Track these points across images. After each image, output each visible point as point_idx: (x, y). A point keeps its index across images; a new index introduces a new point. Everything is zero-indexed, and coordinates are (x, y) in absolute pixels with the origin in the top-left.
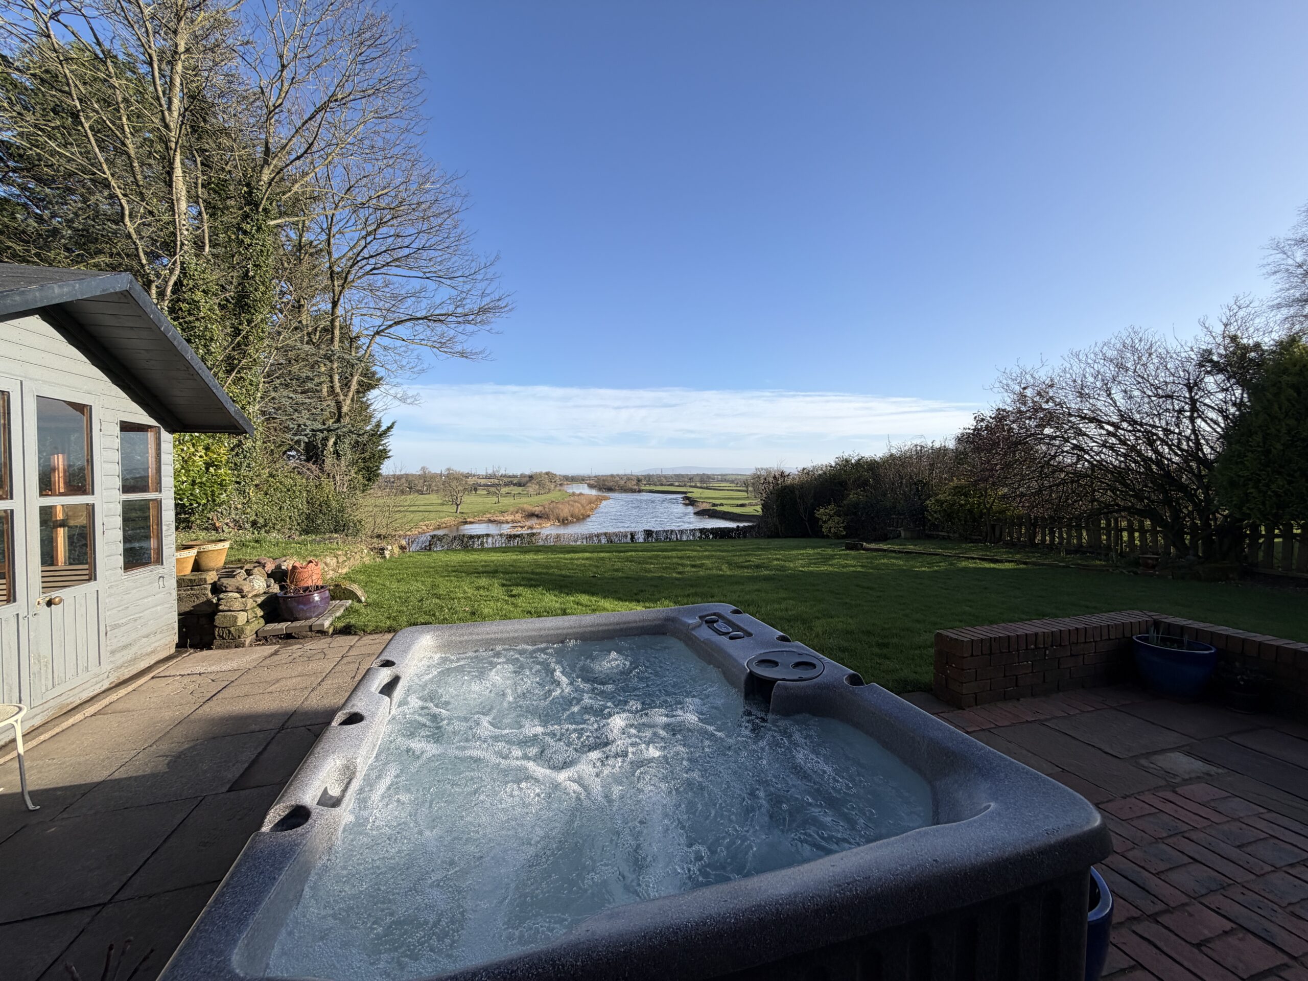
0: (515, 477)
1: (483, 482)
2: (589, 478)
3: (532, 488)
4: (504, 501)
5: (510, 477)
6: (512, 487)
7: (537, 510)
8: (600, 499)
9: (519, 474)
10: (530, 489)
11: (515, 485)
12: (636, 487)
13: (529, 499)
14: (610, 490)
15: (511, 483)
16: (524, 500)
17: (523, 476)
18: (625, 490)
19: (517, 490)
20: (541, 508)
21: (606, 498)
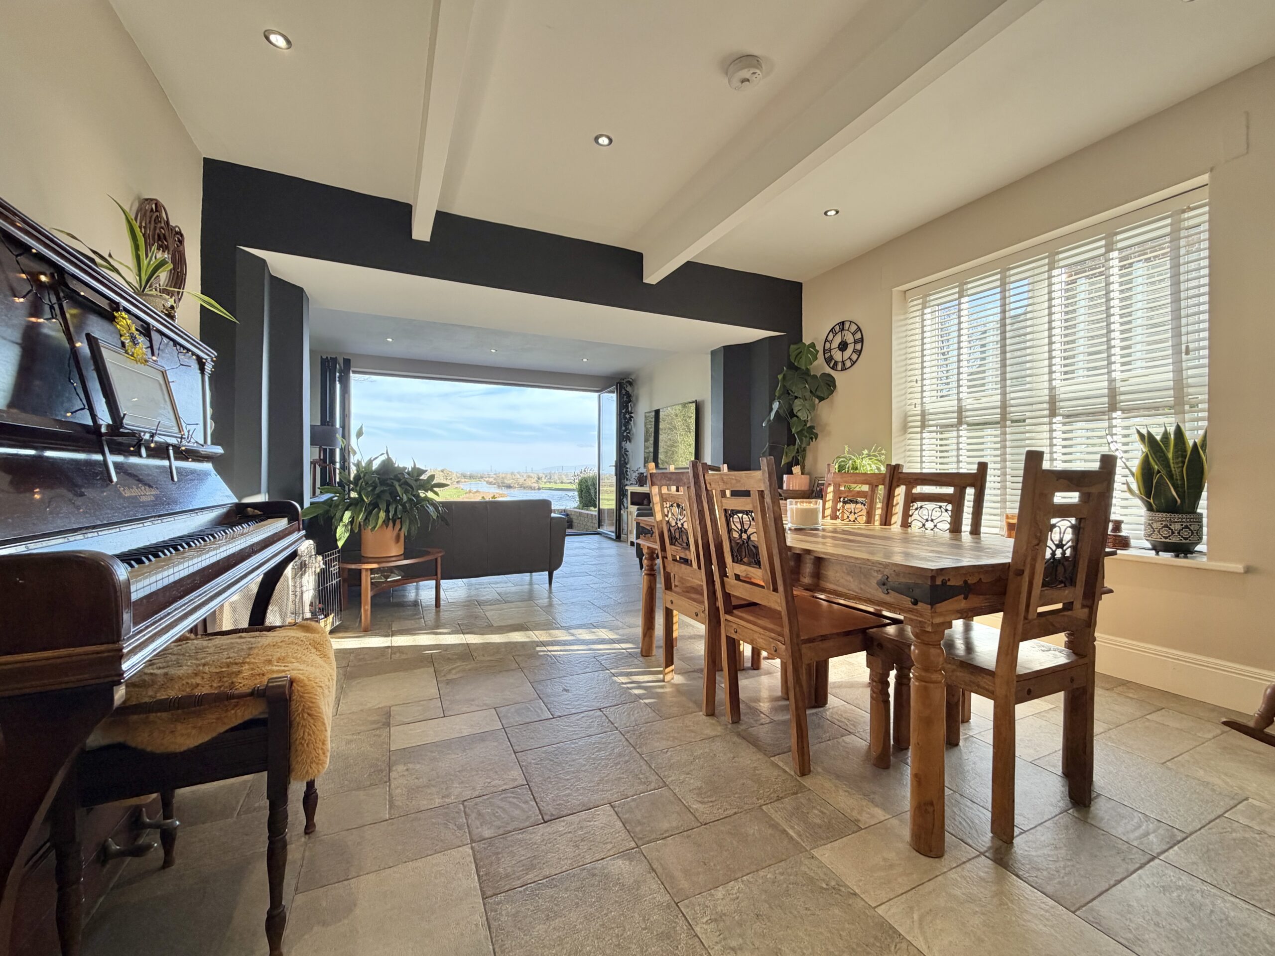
12: (536, 485)
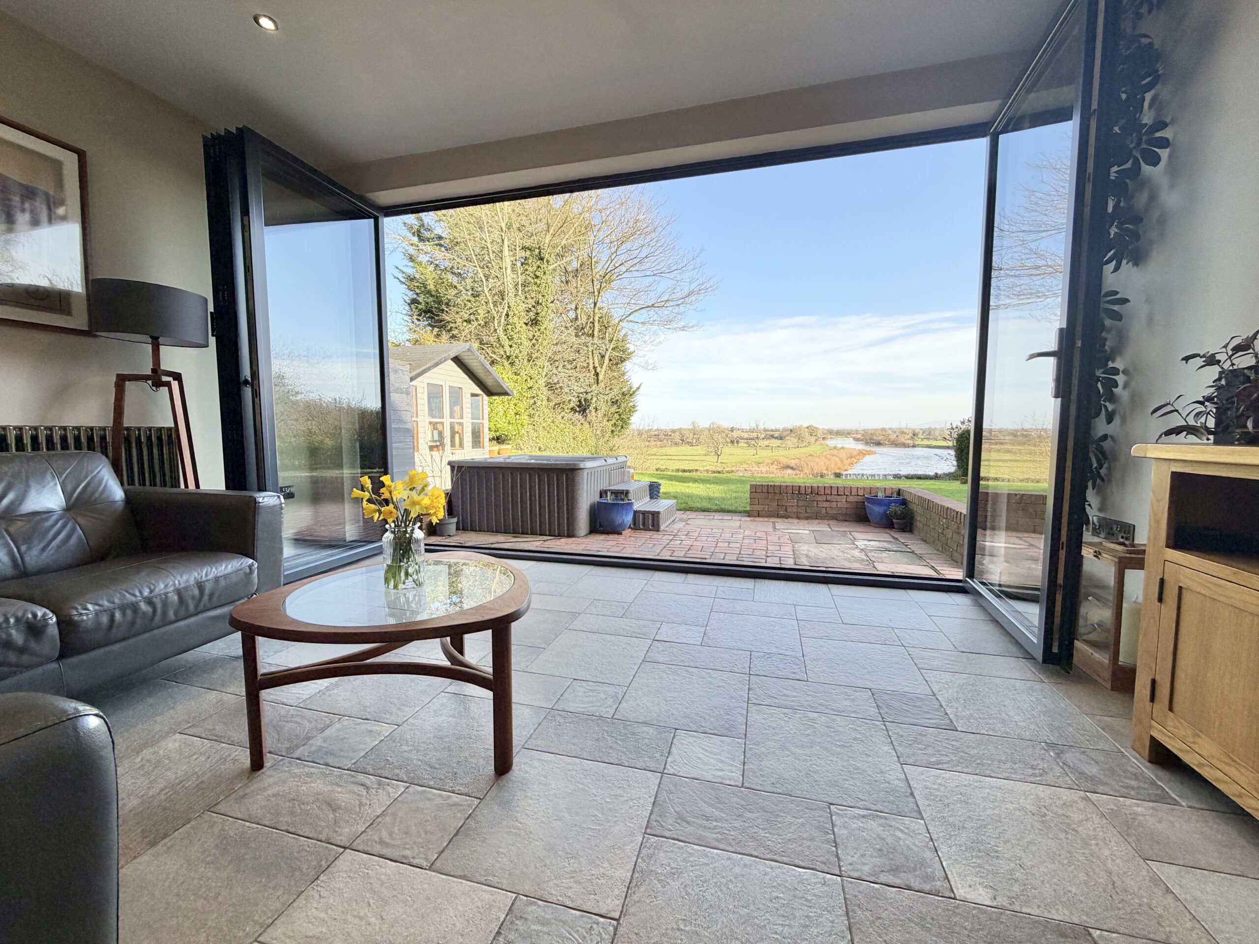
0: (776, 430)
1: (746, 435)
2: (857, 432)
3: (791, 441)
4: (763, 454)
5: (772, 431)
6: (773, 441)
7: (793, 463)
8: (862, 454)
9: (781, 428)
10: (789, 442)
11: (776, 438)
12: (910, 442)
13: (786, 452)
14: (878, 444)
15: (772, 436)
16: (782, 452)
17: (785, 430)
18: (895, 444)
19: (776, 443)
20: (797, 461)
21: (869, 453)
